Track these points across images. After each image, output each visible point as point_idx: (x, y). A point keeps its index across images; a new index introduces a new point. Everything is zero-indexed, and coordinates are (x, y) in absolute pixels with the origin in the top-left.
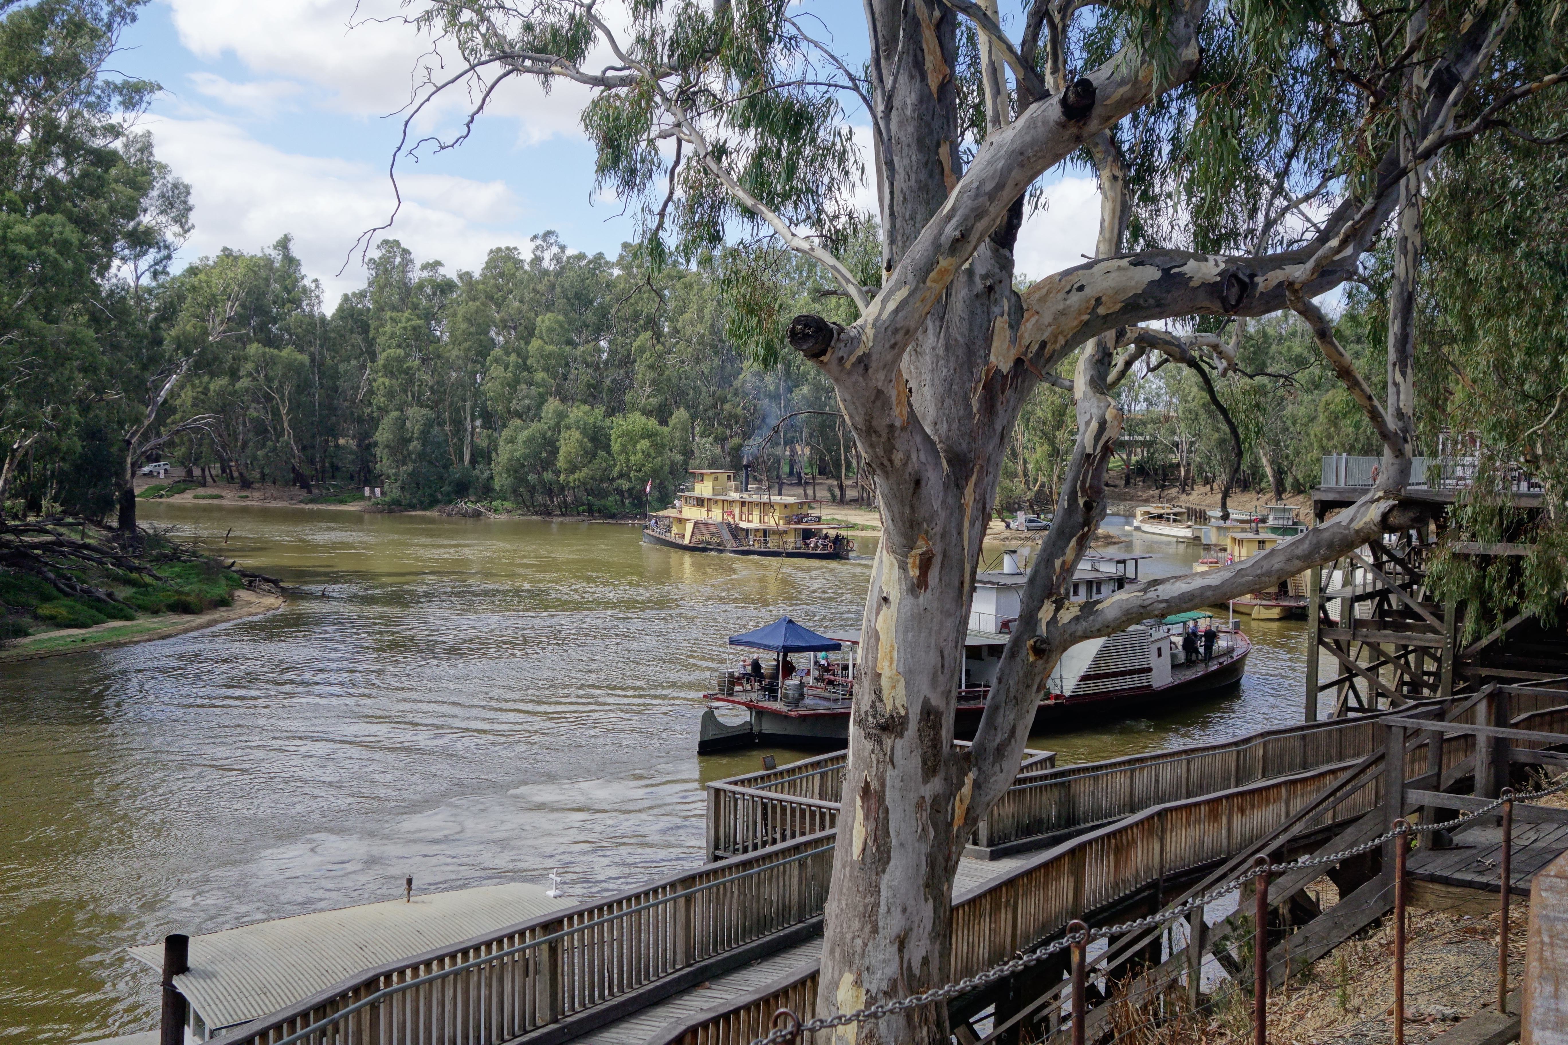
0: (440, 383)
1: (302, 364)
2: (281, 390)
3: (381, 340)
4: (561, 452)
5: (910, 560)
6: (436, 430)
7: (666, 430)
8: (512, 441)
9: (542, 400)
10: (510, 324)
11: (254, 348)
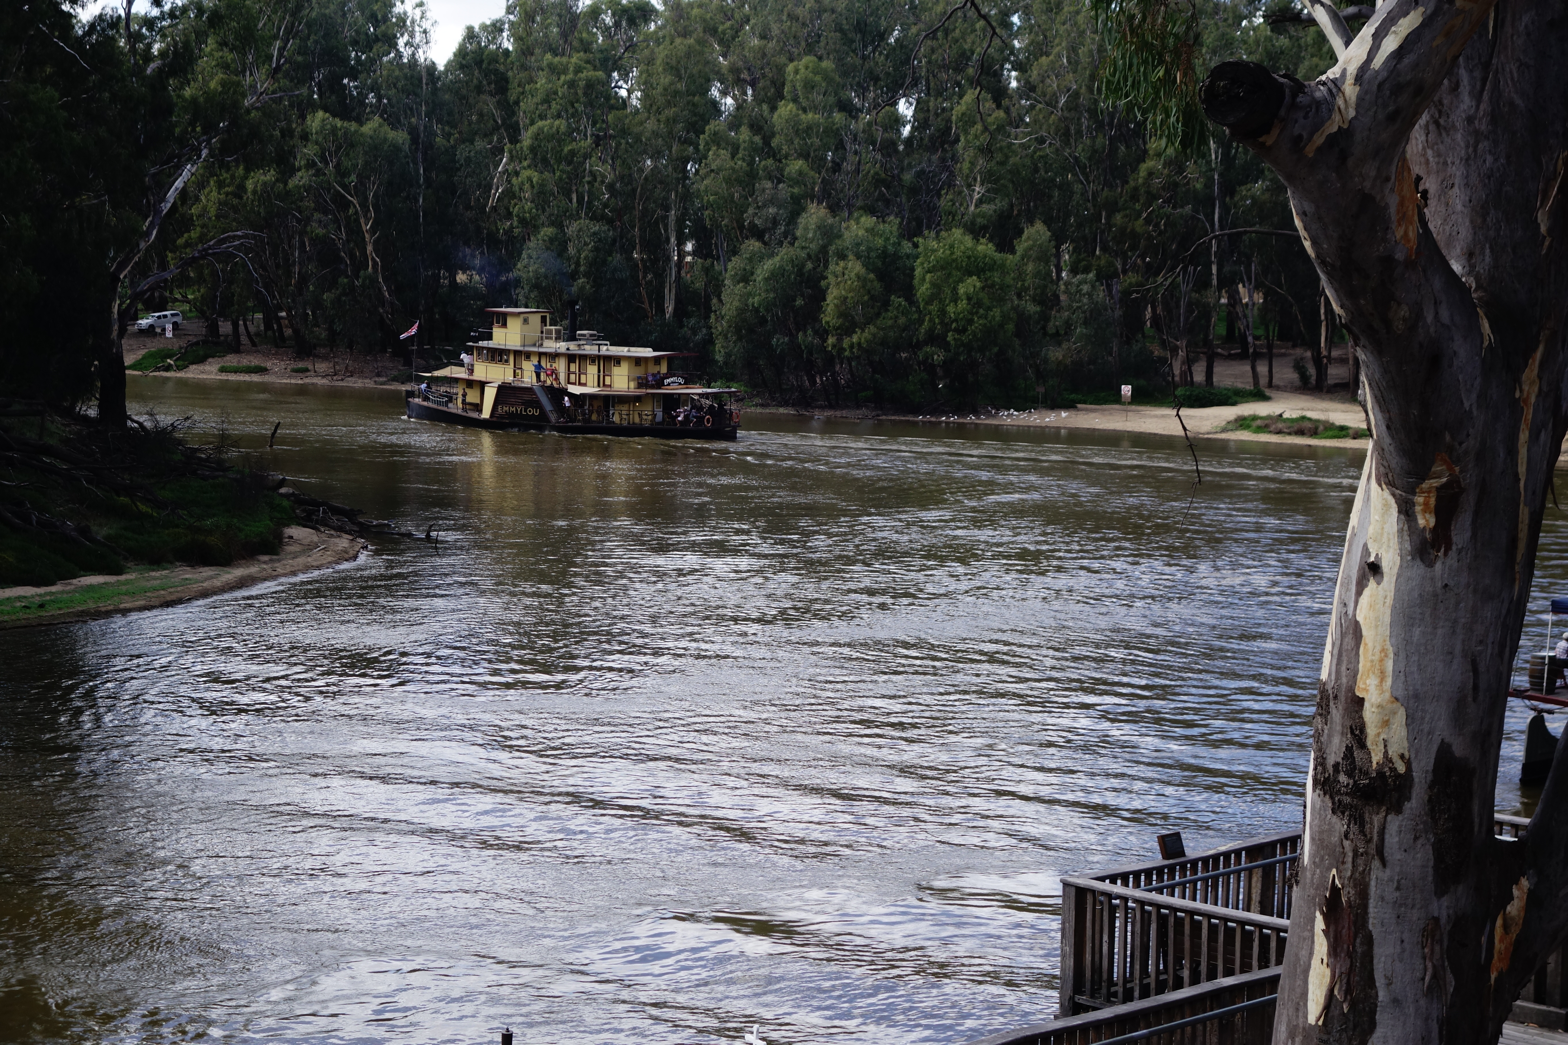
0: (626, 178)
1: (396, 148)
2: (360, 191)
3: (527, 105)
4: (829, 298)
5: (1419, 499)
6: (617, 259)
7: (1011, 259)
8: (745, 278)
9: (796, 208)
10: (745, 75)
11: (317, 120)
